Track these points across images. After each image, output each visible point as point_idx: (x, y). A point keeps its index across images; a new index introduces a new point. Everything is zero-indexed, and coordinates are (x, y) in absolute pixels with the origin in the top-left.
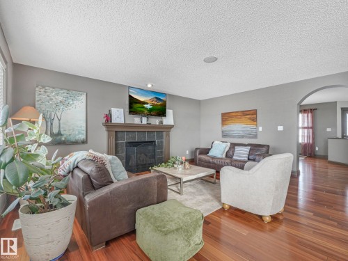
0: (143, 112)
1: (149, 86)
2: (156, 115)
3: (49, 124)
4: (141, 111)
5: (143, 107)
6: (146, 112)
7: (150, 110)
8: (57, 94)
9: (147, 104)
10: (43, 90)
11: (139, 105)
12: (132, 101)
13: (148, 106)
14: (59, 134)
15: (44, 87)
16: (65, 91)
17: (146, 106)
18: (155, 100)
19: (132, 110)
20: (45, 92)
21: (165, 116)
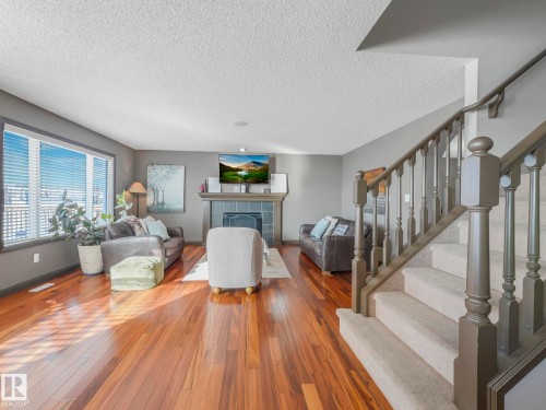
0: (236, 180)
1: (242, 150)
3: (156, 194)
4: (233, 179)
5: (236, 175)
6: (240, 179)
7: (246, 177)
8: (162, 170)
9: (241, 170)
10: (151, 168)
11: (230, 173)
12: (223, 169)
13: (243, 173)
14: (163, 203)
15: (152, 165)
16: (167, 166)
17: (239, 173)
18: (252, 164)
19: (223, 179)
20: (154, 169)
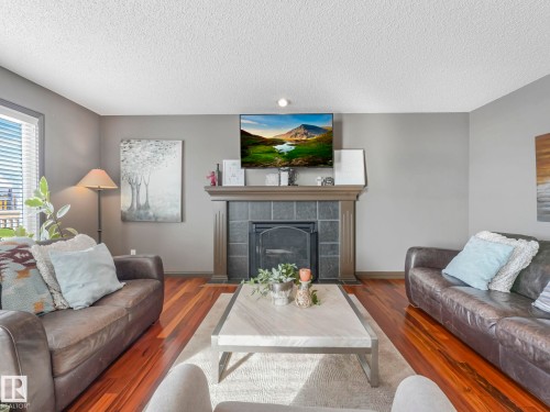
0: (272, 160)
1: (283, 103)
2: (305, 165)
3: (135, 191)
4: (267, 160)
5: (273, 152)
6: (278, 160)
7: (290, 157)
8: (144, 148)
9: (282, 143)
10: (127, 145)
11: (262, 148)
12: (248, 141)
13: (285, 148)
14: (147, 207)
15: (129, 141)
16: (153, 142)
17: (278, 147)
18: (302, 131)
19: (248, 159)
20: (131, 147)
21: (331, 165)
